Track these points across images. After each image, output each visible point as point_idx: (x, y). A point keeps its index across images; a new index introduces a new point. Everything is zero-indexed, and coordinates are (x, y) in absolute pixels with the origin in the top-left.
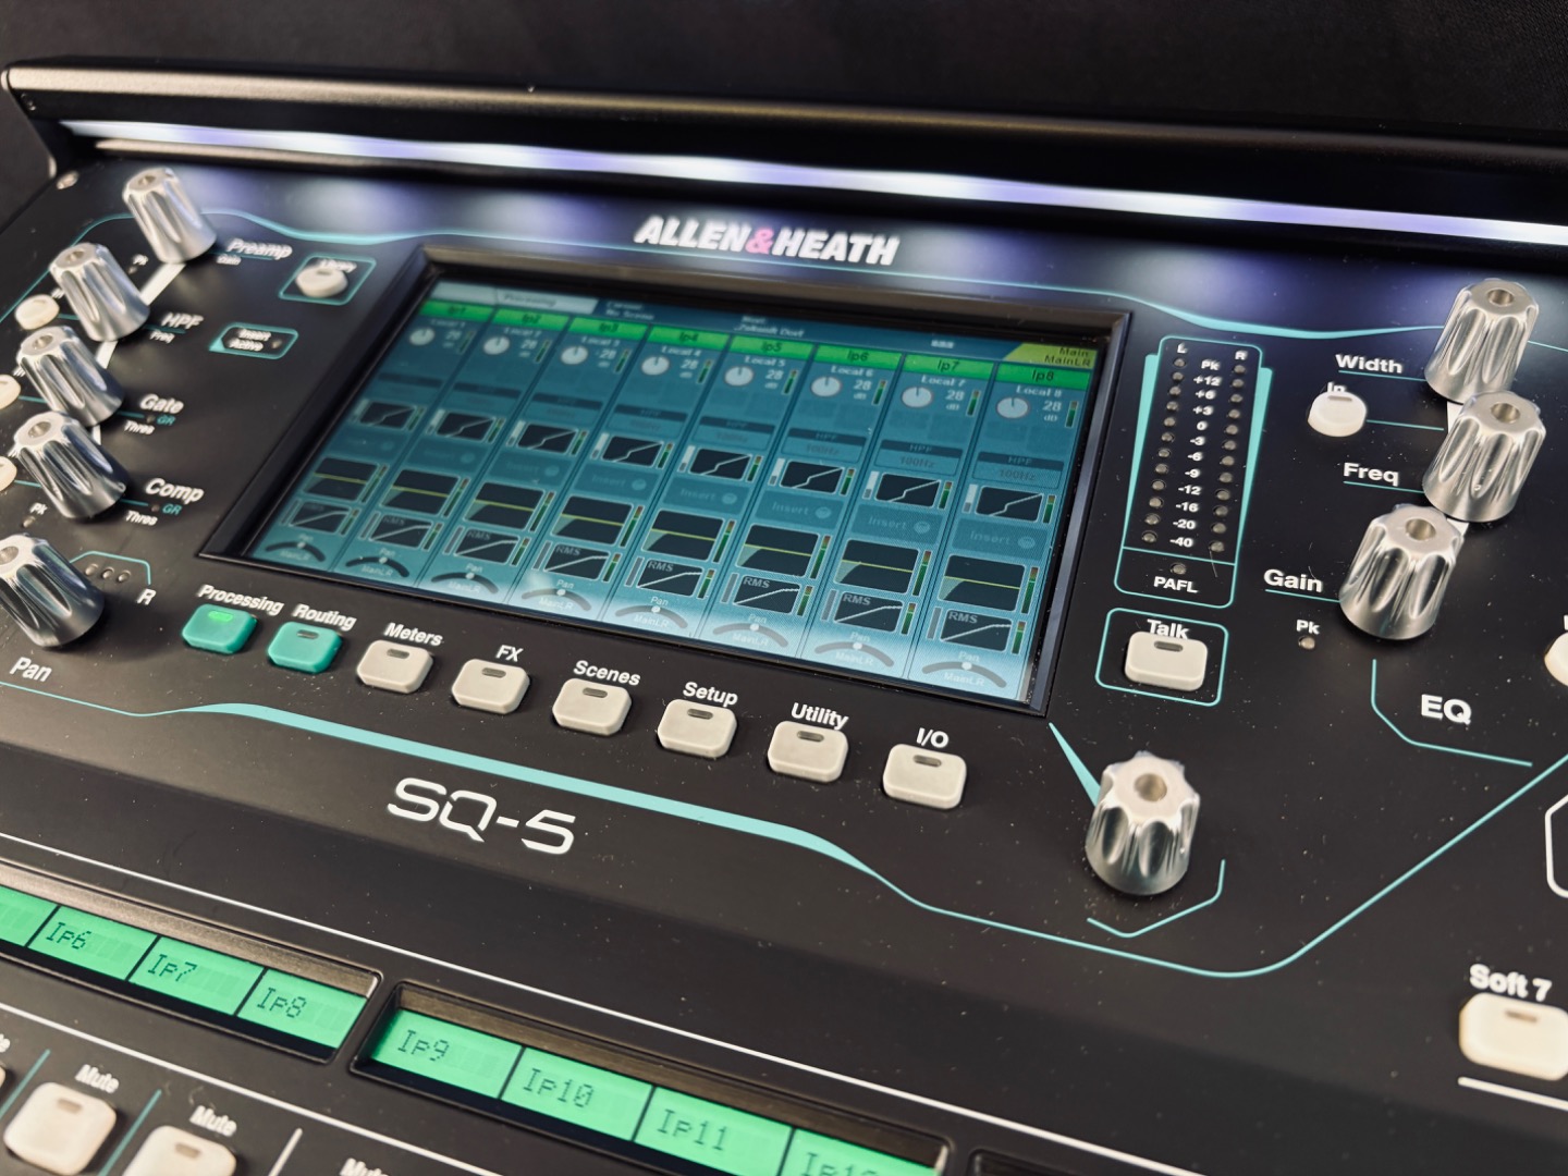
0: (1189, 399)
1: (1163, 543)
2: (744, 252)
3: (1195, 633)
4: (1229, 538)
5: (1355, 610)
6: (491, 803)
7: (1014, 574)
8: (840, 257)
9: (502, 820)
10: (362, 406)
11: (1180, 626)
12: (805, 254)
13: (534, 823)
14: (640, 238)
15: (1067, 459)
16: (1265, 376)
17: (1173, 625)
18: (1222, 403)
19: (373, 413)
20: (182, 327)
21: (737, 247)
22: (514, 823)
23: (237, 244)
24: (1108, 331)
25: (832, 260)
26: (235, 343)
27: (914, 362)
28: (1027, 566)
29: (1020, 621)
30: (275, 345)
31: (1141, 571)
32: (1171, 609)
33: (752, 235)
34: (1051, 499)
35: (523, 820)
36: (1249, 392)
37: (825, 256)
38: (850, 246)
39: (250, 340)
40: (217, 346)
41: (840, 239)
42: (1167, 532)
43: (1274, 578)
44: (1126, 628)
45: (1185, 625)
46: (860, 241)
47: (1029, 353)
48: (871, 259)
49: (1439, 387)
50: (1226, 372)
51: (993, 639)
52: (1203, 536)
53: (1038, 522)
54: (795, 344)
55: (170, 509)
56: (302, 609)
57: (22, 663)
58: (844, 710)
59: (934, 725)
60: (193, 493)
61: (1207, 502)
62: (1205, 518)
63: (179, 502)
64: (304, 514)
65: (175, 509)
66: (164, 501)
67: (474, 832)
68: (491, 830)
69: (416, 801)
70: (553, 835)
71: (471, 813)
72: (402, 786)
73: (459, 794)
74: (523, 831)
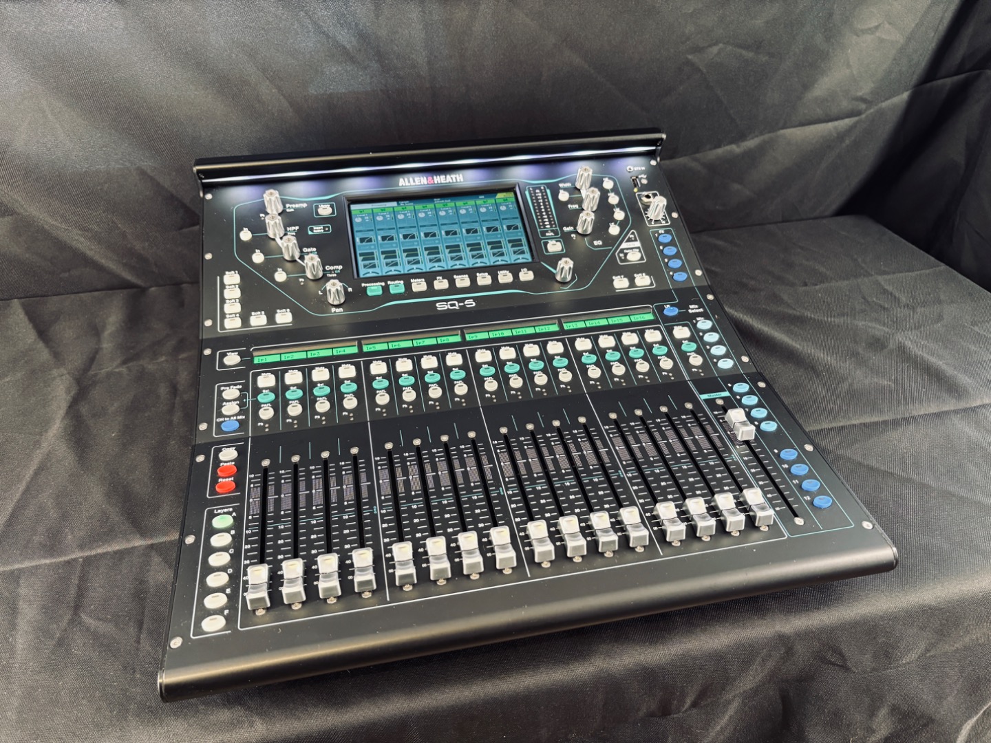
0: (537, 200)
1: (545, 228)
2: (428, 184)
3: (557, 241)
4: (555, 224)
5: (580, 231)
6: (456, 302)
7: (520, 240)
8: (451, 181)
9: (460, 304)
10: (357, 240)
11: (554, 241)
12: (443, 182)
13: (466, 303)
14: (400, 185)
15: (518, 215)
16: (548, 191)
18: (543, 199)
19: (362, 240)
20: (295, 230)
21: (426, 183)
22: (462, 304)
23: (287, 205)
24: (515, 187)
25: (449, 182)
26: (315, 231)
27: (479, 202)
28: (522, 238)
29: (526, 248)
30: (327, 229)
31: (543, 233)
32: (551, 239)
33: (427, 180)
34: (520, 225)
35: (464, 302)
36: (547, 195)
37: (448, 181)
38: (452, 178)
39: (318, 229)
40: (310, 233)
41: (448, 176)
42: (545, 226)
43: (565, 229)
44: (546, 244)
46: (453, 176)
47: (500, 196)
48: (458, 180)
49: (578, 187)
50: (542, 193)
51: (523, 252)
52: (551, 225)
53: (519, 230)
54: (450, 203)
55: (336, 272)
56: (389, 282)
57: (333, 310)
58: (507, 270)
59: (523, 268)
60: (340, 267)
61: (549, 218)
62: (550, 221)
63: (337, 270)
64: (365, 266)
65: (339, 271)
66: (334, 270)
67: (457, 308)
68: (459, 306)
69: (441, 307)
70: (470, 304)
71: (454, 305)
72: (437, 305)
73: (449, 303)
74: (465, 305)
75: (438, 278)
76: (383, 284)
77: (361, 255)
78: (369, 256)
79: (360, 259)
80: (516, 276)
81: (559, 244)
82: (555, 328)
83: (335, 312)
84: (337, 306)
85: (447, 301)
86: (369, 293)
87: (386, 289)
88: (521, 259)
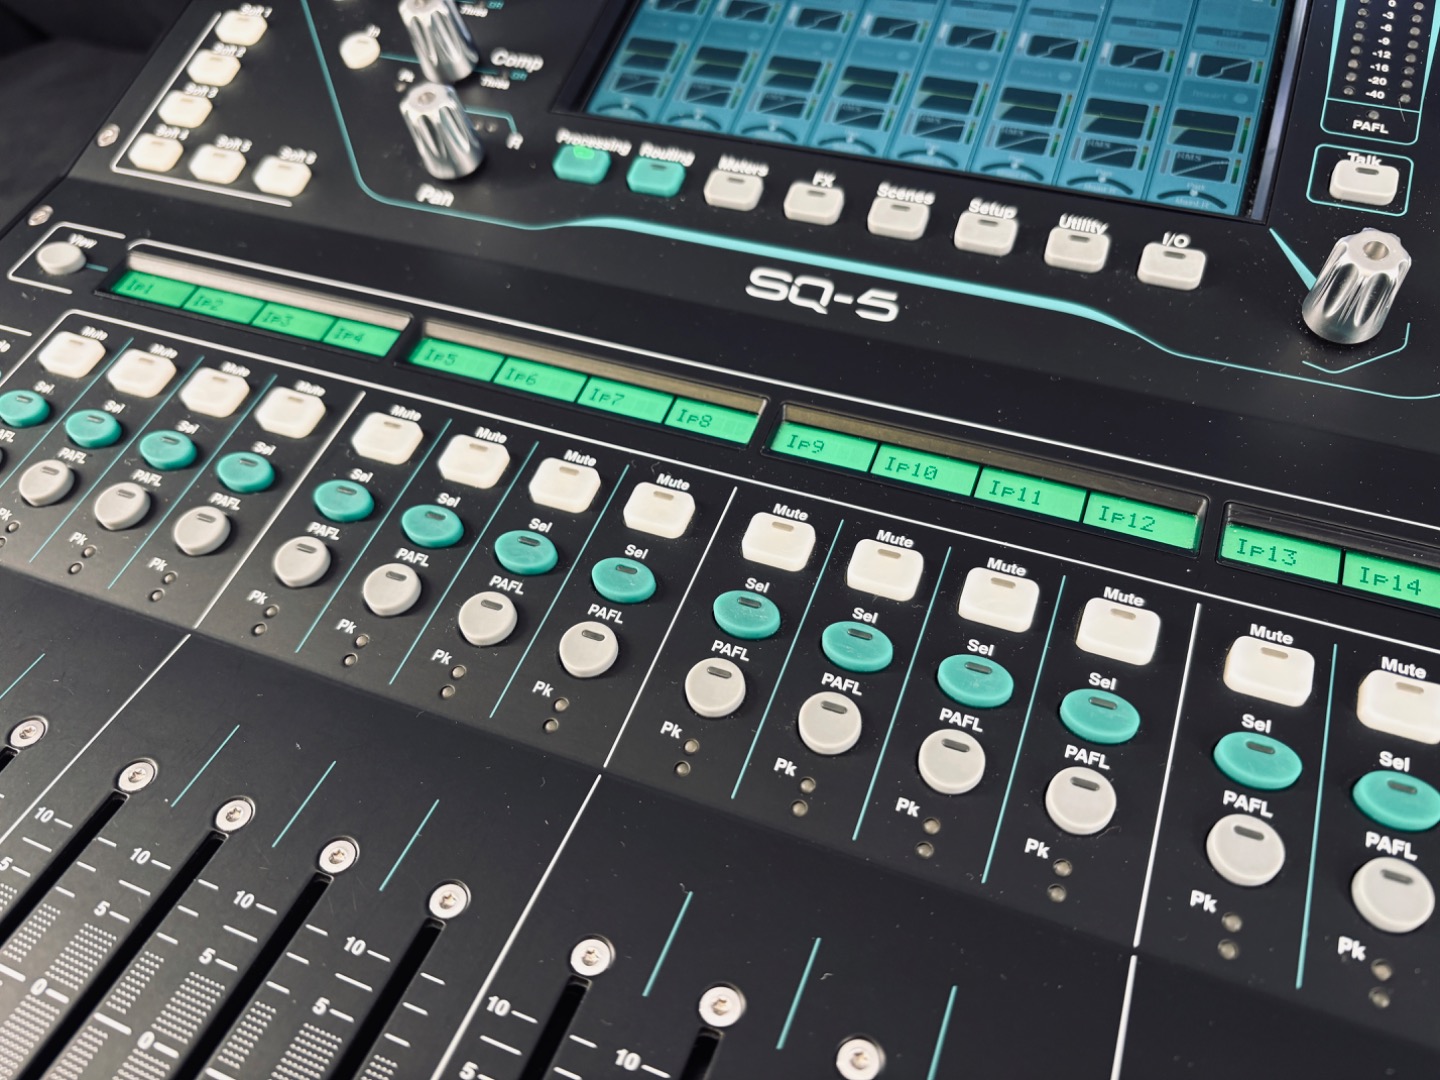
1: (1360, 95)
3: (1386, 162)
4: (1415, 92)
6: (828, 287)
7: (1232, 123)
9: (840, 299)
11: (1374, 158)
13: (864, 299)
15: (1273, 33)
17: (1369, 157)
22: (847, 300)
28: (1242, 116)
29: (1237, 158)
31: (1341, 117)
32: (1366, 144)
34: (1260, 64)
35: (856, 296)
42: (1363, 87)
44: (1329, 162)
45: (1378, 157)
51: (1217, 173)
52: (1393, 92)
53: (1250, 83)
55: (518, 76)
56: (647, 149)
57: (427, 193)
58: (1103, 221)
59: (1176, 231)
60: (534, 64)
61: (1397, 64)
62: (1395, 77)
63: (524, 70)
64: (623, 82)
65: (522, 76)
66: (512, 69)
67: (819, 307)
68: (832, 304)
69: (768, 286)
70: (881, 307)
71: (814, 293)
72: (755, 276)
73: (802, 280)
74: (856, 306)
75: (818, 177)
76: (624, 149)
77: (636, 43)
78: (656, 53)
79: (624, 53)
80: (1125, 255)
81: (1392, 175)
82: (1177, 531)
83: (426, 202)
84: (442, 184)
85: (796, 269)
86: (561, 168)
87: (618, 166)
88: (1194, 194)
